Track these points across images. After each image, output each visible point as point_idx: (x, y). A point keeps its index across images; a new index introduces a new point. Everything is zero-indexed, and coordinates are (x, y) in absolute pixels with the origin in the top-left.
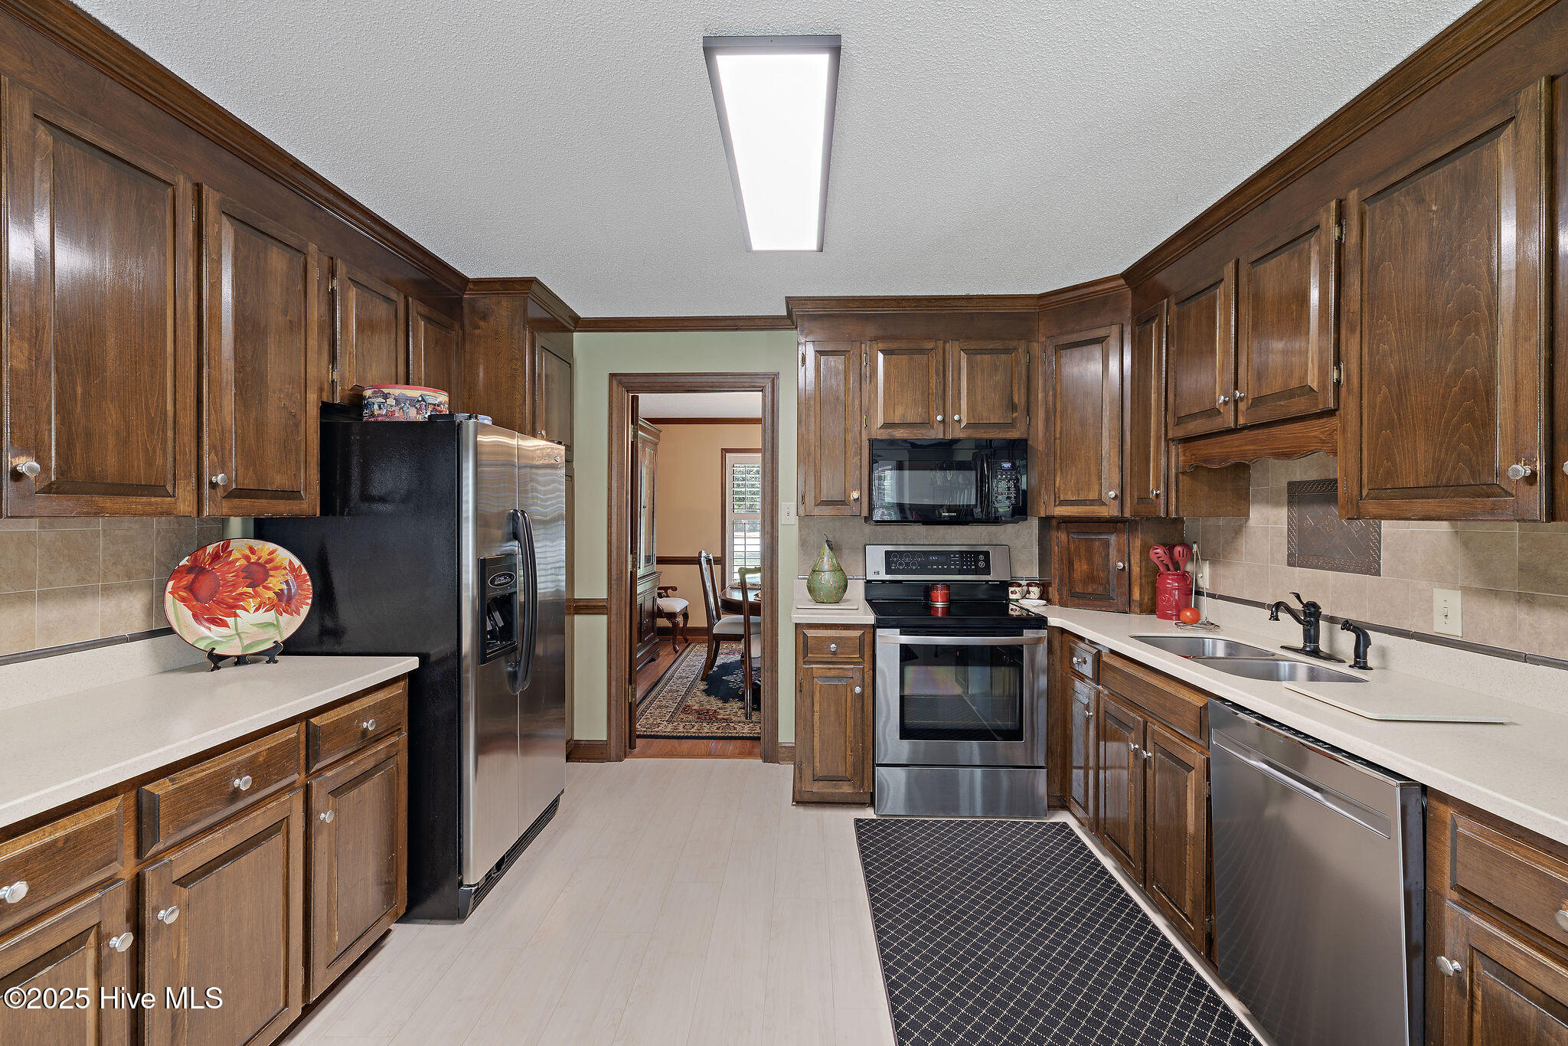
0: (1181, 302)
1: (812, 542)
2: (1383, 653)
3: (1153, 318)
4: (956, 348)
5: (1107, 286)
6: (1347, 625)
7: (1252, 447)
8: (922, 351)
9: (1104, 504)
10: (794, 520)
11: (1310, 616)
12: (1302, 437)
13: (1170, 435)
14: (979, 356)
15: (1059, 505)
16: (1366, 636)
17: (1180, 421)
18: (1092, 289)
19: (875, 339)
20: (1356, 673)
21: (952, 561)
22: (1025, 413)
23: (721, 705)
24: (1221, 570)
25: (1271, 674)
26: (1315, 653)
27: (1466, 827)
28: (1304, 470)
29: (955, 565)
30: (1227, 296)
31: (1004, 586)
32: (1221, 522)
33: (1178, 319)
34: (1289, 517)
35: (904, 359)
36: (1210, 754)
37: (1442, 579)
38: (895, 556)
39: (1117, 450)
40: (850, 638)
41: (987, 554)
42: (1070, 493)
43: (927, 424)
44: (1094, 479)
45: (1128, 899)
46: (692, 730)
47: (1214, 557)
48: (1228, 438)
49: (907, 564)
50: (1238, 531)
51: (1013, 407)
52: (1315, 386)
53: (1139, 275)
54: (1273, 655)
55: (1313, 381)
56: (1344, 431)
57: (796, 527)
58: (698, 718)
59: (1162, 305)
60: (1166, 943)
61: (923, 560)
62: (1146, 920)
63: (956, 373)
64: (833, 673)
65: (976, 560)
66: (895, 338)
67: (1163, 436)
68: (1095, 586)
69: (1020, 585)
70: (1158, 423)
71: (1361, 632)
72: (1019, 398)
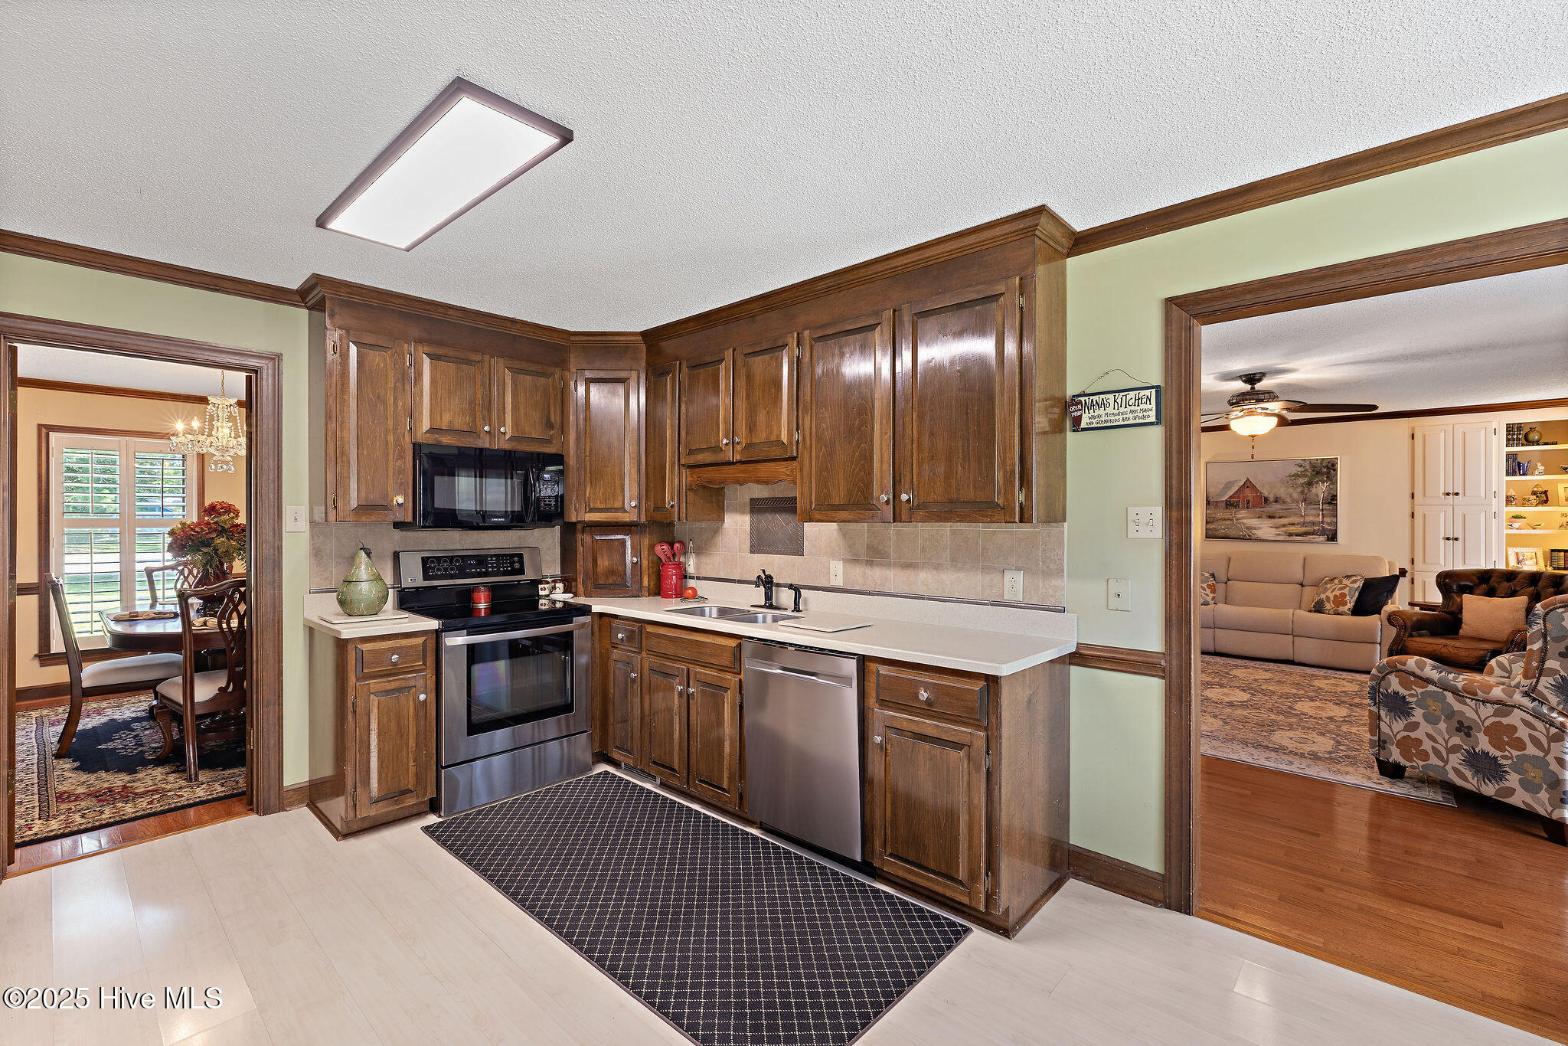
0: (692, 367)
1: (328, 551)
2: (806, 600)
3: (668, 373)
4: (502, 366)
5: (628, 338)
6: (791, 586)
7: (743, 475)
8: (469, 362)
9: (625, 511)
10: (304, 526)
11: (767, 582)
12: (775, 472)
13: (683, 461)
14: (522, 376)
15: (589, 512)
16: (800, 592)
17: (691, 452)
18: (616, 338)
19: (419, 341)
20: (795, 614)
21: (490, 563)
22: (560, 431)
23: (128, 778)
24: (704, 559)
25: (754, 620)
26: (771, 607)
27: (884, 670)
28: (760, 492)
29: (492, 567)
30: (727, 371)
31: (536, 583)
32: (704, 525)
33: (689, 379)
34: (751, 521)
35: (450, 368)
36: (742, 676)
37: (833, 555)
38: (432, 562)
39: (636, 469)
40: (412, 647)
41: (520, 556)
42: (598, 502)
43: (473, 432)
44: (618, 491)
45: (673, 802)
46: (103, 816)
47: (699, 551)
48: (726, 467)
49: (446, 569)
50: (716, 531)
51: (550, 425)
52: (785, 441)
53: (653, 337)
54: (749, 611)
55: (784, 438)
56: (801, 470)
57: (307, 535)
58: (100, 801)
59: (675, 365)
60: (707, 817)
61: (460, 564)
62: (689, 809)
63: (501, 388)
64: (393, 685)
65: (513, 562)
66: (441, 344)
67: (677, 462)
68: (615, 578)
69: (548, 583)
70: (673, 453)
71: (796, 589)
72: (555, 418)
